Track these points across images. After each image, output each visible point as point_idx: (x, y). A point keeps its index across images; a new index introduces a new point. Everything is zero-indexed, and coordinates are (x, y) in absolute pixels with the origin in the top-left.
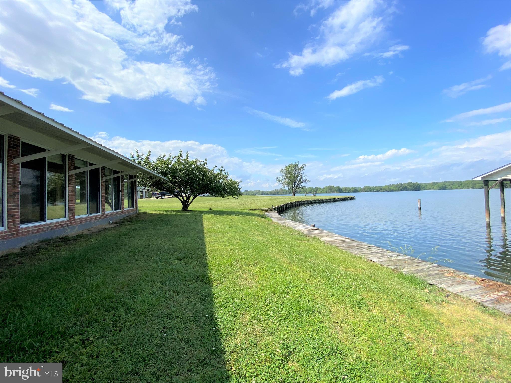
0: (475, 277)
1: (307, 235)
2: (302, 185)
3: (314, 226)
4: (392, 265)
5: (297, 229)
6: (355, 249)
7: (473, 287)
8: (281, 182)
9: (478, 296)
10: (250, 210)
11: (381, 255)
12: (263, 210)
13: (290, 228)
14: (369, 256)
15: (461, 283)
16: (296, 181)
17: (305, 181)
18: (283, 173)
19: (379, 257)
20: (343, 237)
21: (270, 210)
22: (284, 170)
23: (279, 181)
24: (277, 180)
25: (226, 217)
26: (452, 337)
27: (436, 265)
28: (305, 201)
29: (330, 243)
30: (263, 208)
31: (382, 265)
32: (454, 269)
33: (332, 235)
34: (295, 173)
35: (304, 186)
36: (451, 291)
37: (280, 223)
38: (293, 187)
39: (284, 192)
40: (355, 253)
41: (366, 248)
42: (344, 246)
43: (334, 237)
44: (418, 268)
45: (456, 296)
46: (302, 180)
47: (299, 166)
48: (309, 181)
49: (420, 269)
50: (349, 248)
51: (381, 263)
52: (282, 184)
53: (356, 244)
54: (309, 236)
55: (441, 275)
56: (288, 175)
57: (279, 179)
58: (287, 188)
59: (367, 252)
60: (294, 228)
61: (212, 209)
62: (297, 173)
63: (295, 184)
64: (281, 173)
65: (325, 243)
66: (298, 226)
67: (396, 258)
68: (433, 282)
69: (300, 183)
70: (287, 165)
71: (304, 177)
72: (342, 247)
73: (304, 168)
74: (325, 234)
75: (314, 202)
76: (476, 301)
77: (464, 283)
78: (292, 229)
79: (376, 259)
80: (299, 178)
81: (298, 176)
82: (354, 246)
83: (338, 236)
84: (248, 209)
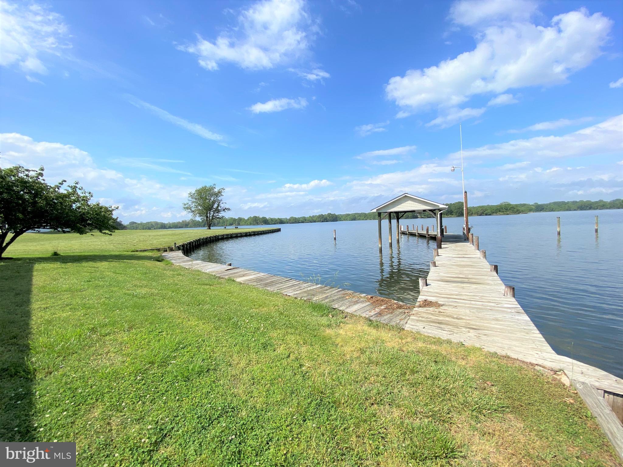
0: (366, 296)
1: (219, 278)
2: (220, 215)
3: (230, 265)
4: (305, 297)
5: (207, 271)
6: (272, 285)
7: (364, 305)
8: (189, 210)
9: (367, 313)
10: (137, 251)
11: (296, 287)
12: (159, 250)
13: (198, 271)
14: (285, 291)
15: (356, 302)
16: (211, 210)
17: (224, 210)
18: (192, 198)
19: (294, 290)
20: (262, 274)
21: (171, 250)
22: (195, 193)
23: (187, 208)
24: (184, 208)
25: (85, 264)
26: (344, 355)
27: (340, 289)
28: (223, 235)
29: (247, 282)
30: (159, 247)
31: (296, 298)
32: (352, 292)
33: (250, 273)
34: (210, 199)
35: (223, 217)
36: (348, 312)
37: (184, 266)
38: (207, 217)
39: (195, 224)
40: (272, 290)
41: (284, 282)
42: (261, 284)
43: (252, 275)
44: (327, 295)
45: (352, 315)
46: (219, 208)
47: (216, 190)
48: (229, 209)
49: (327, 296)
50: (266, 285)
51: (295, 296)
52: (191, 214)
53: (274, 280)
54: (223, 278)
55: (342, 298)
56: (201, 202)
57: (187, 206)
58: (198, 219)
59: (284, 287)
60: (203, 271)
61: (58, 252)
62: (212, 199)
63: (210, 213)
64: (190, 198)
65: (241, 283)
66: (209, 267)
67: (309, 289)
68: (336, 306)
69: (218, 213)
70: (199, 187)
71: (222, 205)
72: (259, 285)
73: (222, 194)
74: (243, 273)
75: (235, 235)
76: (365, 317)
77: (359, 303)
78: (200, 271)
79: (291, 293)
80: (215, 206)
81: (214, 202)
82: (272, 282)
83: (257, 274)
84: (133, 249)
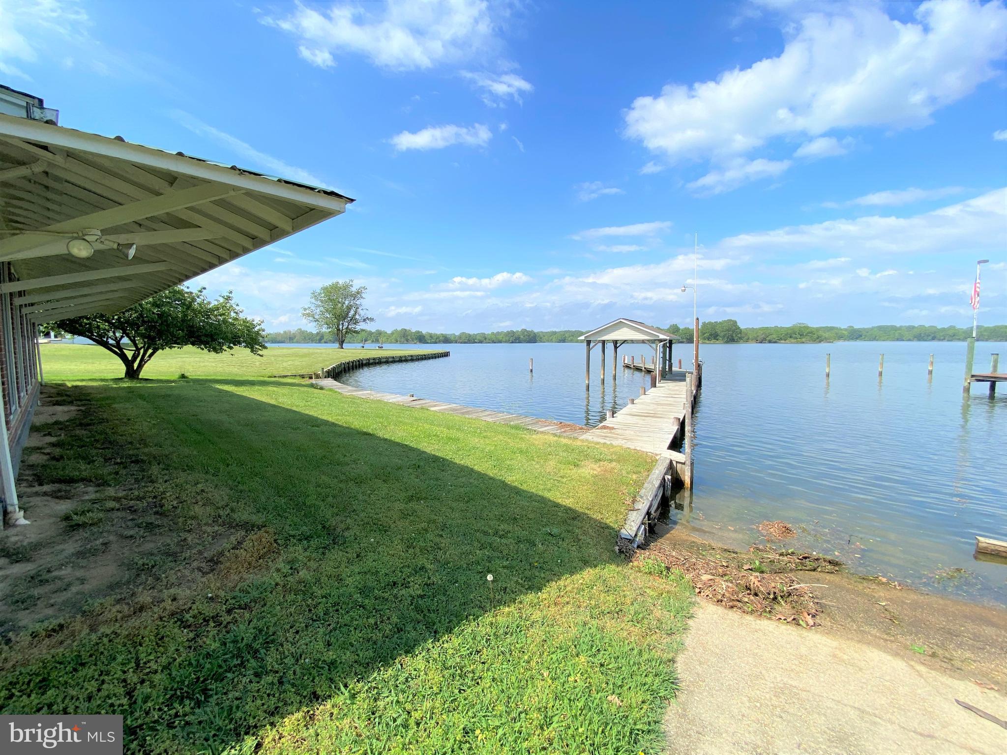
0: (557, 422)
1: (409, 407)
2: (358, 328)
3: (413, 396)
4: (502, 422)
5: (390, 401)
6: (469, 414)
7: (554, 427)
9: (555, 431)
11: (493, 416)
12: (303, 377)
14: (483, 418)
16: (345, 319)
17: (364, 320)
18: (317, 300)
20: (453, 405)
21: (318, 377)
22: (320, 294)
27: (535, 419)
29: (443, 411)
30: (303, 371)
32: (544, 420)
33: (441, 404)
34: (344, 303)
35: (363, 330)
36: (540, 430)
37: (358, 396)
38: (338, 330)
39: (319, 339)
43: (443, 406)
46: (357, 317)
47: (354, 289)
49: (523, 422)
50: (462, 413)
51: (494, 421)
53: (469, 410)
54: (413, 407)
55: (536, 423)
59: (481, 415)
60: (385, 401)
63: (342, 324)
65: (437, 412)
66: (388, 397)
68: (530, 427)
69: (355, 324)
71: (361, 312)
72: (456, 413)
73: (363, 295)
74: (432, 403)
76: (552, 433)
77: (549, 426)
79: (489, 419)
80: (352, 313)
83: (448, 405)
84: (270, 374)
